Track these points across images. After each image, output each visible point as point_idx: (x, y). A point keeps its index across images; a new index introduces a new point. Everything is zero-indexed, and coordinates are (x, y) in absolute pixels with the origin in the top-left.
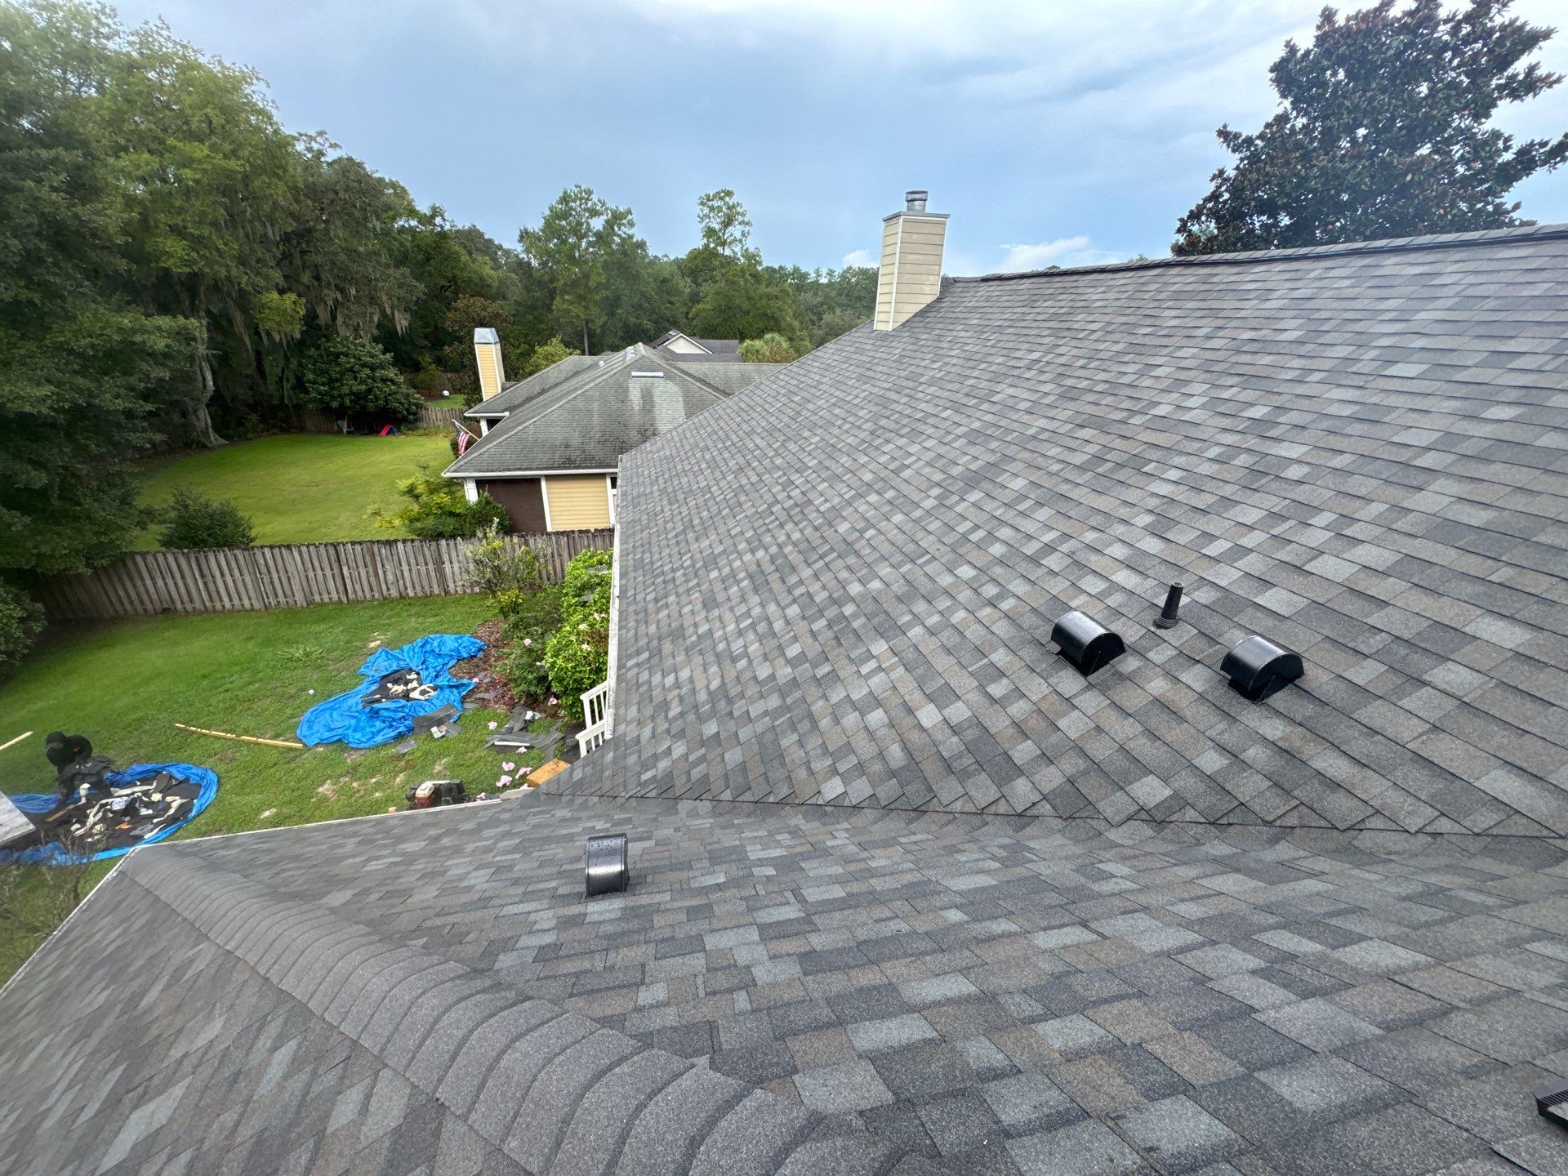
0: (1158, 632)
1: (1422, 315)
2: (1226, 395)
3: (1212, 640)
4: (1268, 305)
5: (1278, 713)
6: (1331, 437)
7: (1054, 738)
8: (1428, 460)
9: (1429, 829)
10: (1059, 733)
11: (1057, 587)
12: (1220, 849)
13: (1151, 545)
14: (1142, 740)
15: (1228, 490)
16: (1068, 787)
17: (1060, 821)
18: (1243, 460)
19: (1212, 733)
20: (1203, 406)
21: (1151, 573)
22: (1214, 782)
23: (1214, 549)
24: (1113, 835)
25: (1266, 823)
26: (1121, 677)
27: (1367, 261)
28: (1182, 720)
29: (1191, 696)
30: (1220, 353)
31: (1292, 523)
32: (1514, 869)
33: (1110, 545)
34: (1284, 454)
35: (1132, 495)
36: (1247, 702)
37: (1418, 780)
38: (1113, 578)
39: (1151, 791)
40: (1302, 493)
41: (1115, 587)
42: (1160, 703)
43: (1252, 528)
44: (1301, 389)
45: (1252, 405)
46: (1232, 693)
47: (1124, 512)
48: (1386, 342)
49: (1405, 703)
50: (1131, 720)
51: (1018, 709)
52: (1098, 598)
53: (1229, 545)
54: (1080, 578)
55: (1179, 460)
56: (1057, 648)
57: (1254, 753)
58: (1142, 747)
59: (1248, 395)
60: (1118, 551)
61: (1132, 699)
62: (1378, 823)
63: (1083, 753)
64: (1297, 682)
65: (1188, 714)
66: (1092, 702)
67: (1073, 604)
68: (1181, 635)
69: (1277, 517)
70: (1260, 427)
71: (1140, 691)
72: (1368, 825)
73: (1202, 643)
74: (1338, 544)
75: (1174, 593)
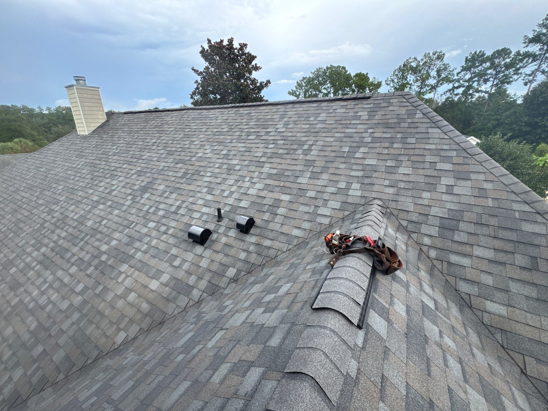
0: (219, 223)
1: (251, 123)
2: (215, 148)
3: (232, 220)
4: (218, 121)
5: (253, 235)
6: (242, 157)
7: (200, 270)
8: (263, 159)
9: (288, 249)
10: (202, 268)
11: (186, 219)
12: (252, 279)
13: (209, 197)
14: (225, 258)
15: (224, 176)
16: (209, 284)
17: (210, 296)
18: (225, 166)
19: (241, 247)
20: (210, 152)
21: (212, 206)
22: (246, 261)
23: (226, 194)
24: (226, 292)
25: (260, 266)
26: (214, 241)
27: (236, 109)
28: (233, 247)
29: (233, 239)
30: (210, 136)
31: (241, 182)
32: (302, 250)
33: (198, 200)
34: (234, 163)
35: (199, 183)
36: (246, 235)
37: (283, 238)
38: (202, 211)
39: (231, 272)
40: (240, 173)
41: (203, 214)
42: (226, 245)
43: (232, 185)
44: (232, 145)
45: (222, 150)
46: (242, 234)
47: (198, 189)
48: (246, 130)
49: (276, 221)
50: (220, 253)
51: (186, 266)
52: (199, 219)
53: (229, 192)
54: (192, 214)
55: (209, 170)
56: (191, 240)
57: (252, 248)
58: (226, 260)
59: (220, 148)
60: (201, 202)
61: (218, 247)
62: (279, 253)
63: (210, 271)
64: (254, 224)
65: (234, 245)
66: (208, 253)
67: (192, 224)
68: (225, 222)
69: (237, 181)
70: (226, 156)
71: (220, 243)
72: (278, 254)
73: (231, 222)
74: (252, 185)
75: (219, 210)
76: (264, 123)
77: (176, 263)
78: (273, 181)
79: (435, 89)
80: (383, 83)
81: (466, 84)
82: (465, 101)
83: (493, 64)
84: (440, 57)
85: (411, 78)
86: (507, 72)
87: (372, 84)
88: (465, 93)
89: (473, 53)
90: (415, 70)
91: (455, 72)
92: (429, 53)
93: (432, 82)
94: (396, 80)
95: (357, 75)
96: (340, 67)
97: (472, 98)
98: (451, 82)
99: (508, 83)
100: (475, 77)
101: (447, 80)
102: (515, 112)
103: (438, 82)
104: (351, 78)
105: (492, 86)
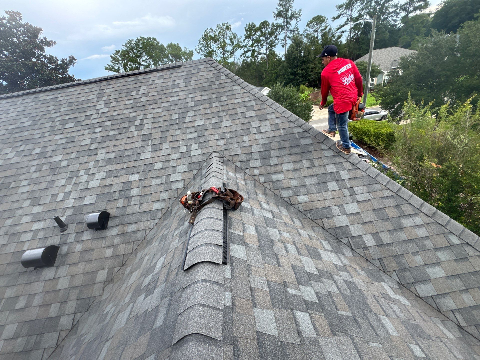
0: (64, 233)
1: (62, 110)
2: (21, 149)
3: (82, 223)
5: (113, 227)
6: (65, 150)
7: (61, 294)
9: (155, 224)
10: (61, 291)
11: (12, 248)
13: (37, 209)
14: (88, 266)
15: (49, 178)
16: (79, 302)
17: (86, 313)
18: (45, 167)
19: (103, 246)
20: (15, 156)
21: (46, 218)
22: (115, 256)
23: (60, 197)
24: (104, 298)
25: (131, 253)
26: (65, 255)
27: (34, 96)
28: (93, 250)
29: (90, 242)
30: (5, 136)
31: (75, 178)
33: (21, 220)
34: (56, 160)
35: (15, 198)
36: (104, 230)
37: (145, 217)
38: (33, 229)
39: (102, 275)
40: (71, 168)
41: (36, 232)
42: (83, 251)
43: (65, 185)
44: (45, 139)
45: (34, 149)
46: (99, 232)
47: (16, 205)
48: (59, 119)
49: (132, 203)
50: (80, 264)
51: (37, 301)
52: (33, 238)
53: (63, 194)
54: (19, 238)
55: (22, 177)
56: (33, 268)
57: (117, 240)
58: (90, 267)
59: (29, 147)
60: (26, 219)
61: (75, 258)
62: (148, 231)
63: (75, 287)
64: (110, 216)
65: (93, 246)
66: (63, 271)
67: (25, 248)
68: (72, 229)
69: (70, 178)
70: (42, 155)
71: (75, 254)
72: (147, 234)
73: (80, 226)
74: (91, 177)
75: (57, 219)
76: (80, 107)
77: (21, 304)
78: (114, 166)
79: (233, 54)
80: (194, 52)
81: (251, 49)
82: (255, 62)
83: (262, 32)
84: (228, 28)
85: (214, 46)
86: (271, 39)
87: (185, 54)
88: (253, 55)
89: (248, 24)
90: (215, 39)
91: (242, 40)
92: (220, 25)
93: (229, 48)
94: (203, 49)
95: (169, 46)
96: (150, 38)
97: (258, 59)
98: (242, 47)
99: (274, 46)
100: (255, 43)
101: (238, 46)
102: (283, 67)
103: (233, 48)
104: (165, 49)
105: (266, 49)
